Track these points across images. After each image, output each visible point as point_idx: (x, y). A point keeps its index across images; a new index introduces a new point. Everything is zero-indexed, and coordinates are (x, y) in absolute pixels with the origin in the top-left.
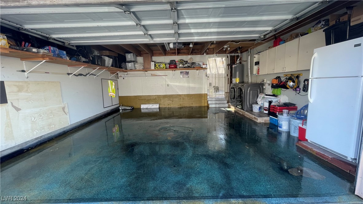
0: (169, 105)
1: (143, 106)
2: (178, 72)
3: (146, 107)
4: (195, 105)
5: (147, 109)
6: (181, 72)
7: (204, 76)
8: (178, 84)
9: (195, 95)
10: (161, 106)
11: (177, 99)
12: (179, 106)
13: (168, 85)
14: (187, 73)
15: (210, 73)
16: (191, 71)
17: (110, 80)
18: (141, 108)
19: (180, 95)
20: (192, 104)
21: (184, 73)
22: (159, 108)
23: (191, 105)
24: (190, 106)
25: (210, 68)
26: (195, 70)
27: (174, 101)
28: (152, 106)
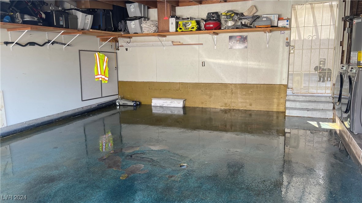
0: (202, 103)
1: (156, 102)
2: (224, 36)
3: (161, 105)
4: (258, 106)
5: (161, 107)
6: (231, 38)
7: (282, 44)
8: (222, 61)
9: (257, 87)
10: (188, 105)
11: (218, 93)
12: (223, 108)
13: (203, 64)
14: (244, 39)
15: (297, 38)
16: (251, 35)
17: (100, 52)
18: (153, 104)
19: (225, 85)
20: (251, 105)
21: (238, 39)
22: (184, 108)
23: (249, 108)
24: (245, 109)
25: (298, 27)
26: (261, 33)
27: (213, 97)
28: (171, 102)
